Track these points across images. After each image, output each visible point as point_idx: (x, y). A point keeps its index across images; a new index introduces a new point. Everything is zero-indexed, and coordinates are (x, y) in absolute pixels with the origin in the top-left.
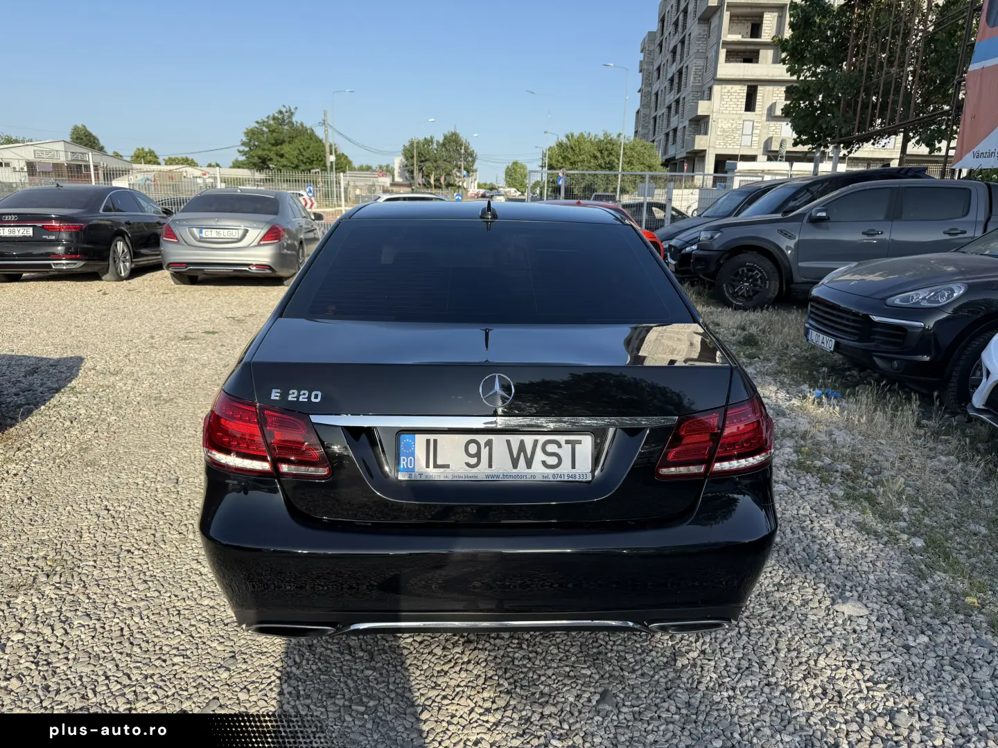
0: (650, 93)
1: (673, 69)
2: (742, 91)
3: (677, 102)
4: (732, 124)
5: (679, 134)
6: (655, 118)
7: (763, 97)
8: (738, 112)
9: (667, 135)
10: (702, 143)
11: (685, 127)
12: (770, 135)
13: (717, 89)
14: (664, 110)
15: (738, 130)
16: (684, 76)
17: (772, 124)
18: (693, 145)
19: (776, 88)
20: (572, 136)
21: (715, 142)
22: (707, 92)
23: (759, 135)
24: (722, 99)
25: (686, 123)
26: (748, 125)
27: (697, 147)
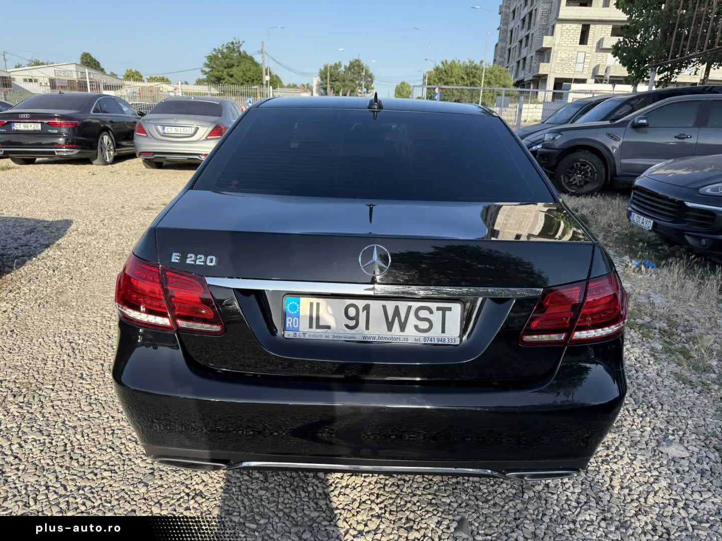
0: (507, 31)
1: (525, 11)
2: (578, 28)
3: (527, 37)
4: (569, 55)
5: (528, 62)
6: (510, 50)
7: (594, 33)
8: (574, 45)
9: (518, 62)
10: (545, 69)
11: (532, 57)
12: (598, 64)
13: (558, 27)
14: (517, 44)
15: (573, 59)
16: (533, 17)
17: (600, 54)
18: (538, 71)
19: (604, 26)
20: (446, 62)
21: (555, 69)
22: (550, 29)
23: (590, 63)
24: (562, 35)
25: (534, 54)
26: (581, 55)
27: (541, 72)
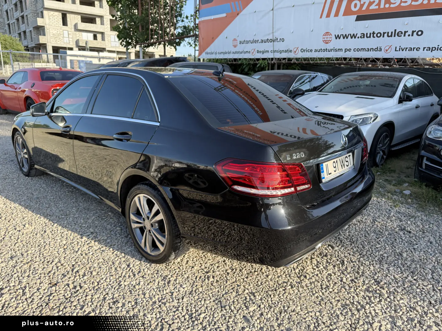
2: (60, 15)
3: (23, 17)
4: (58, 32)
5: (28, 34)
6: (9, 25)
7: (70, 19)
8: (60, 26)
9: (20, 34)
10: (44, 39)
11: (31, 31)
12: (78, 39)
13: (45, 12)
14: (15, 21)
15: (61, 34)
16: (23, 3)
17: (77, 33)
18: (38, 41)
19: (76, 16)
21: (50, 40)
22: (40, 14)
23: (72, 38)
24: (49, 19)
25: (31, 29)
26: (66, 33)
27: (41, 42)
